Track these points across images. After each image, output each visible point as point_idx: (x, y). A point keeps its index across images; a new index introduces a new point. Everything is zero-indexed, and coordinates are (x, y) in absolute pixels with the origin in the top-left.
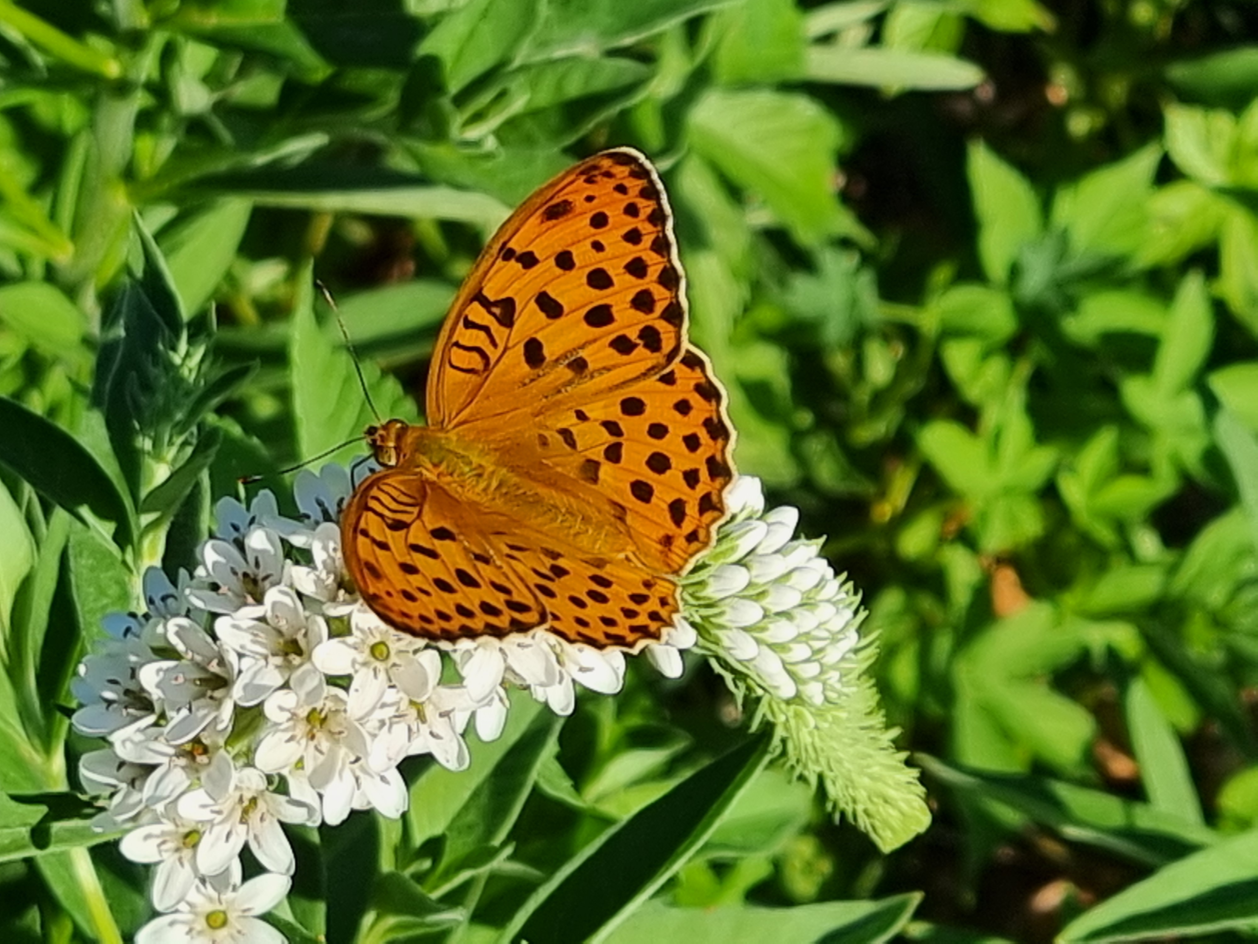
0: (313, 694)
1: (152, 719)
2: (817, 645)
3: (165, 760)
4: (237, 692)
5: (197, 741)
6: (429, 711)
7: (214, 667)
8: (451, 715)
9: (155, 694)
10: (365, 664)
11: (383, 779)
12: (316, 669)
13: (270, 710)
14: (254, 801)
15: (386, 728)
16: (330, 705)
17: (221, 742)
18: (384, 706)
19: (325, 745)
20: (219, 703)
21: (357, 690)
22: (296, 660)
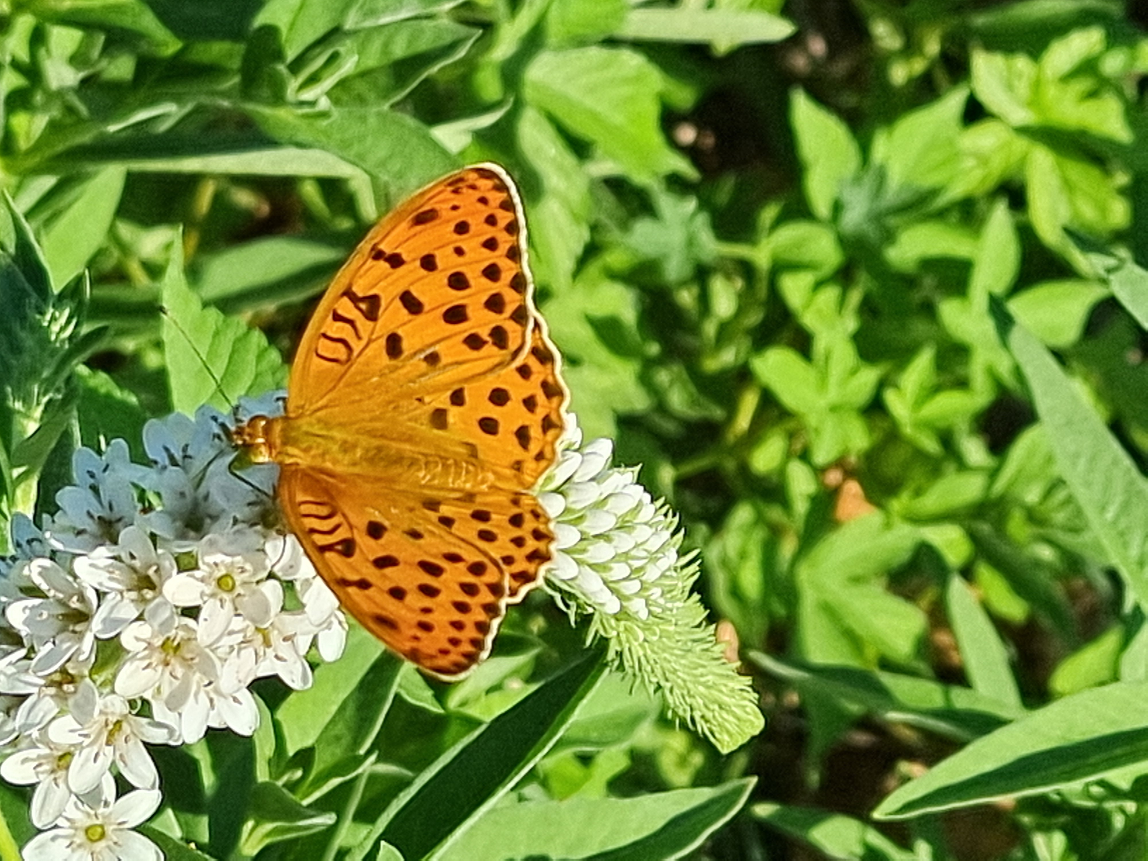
0: (166, 625)
1: (23, 652)
2: (636, 564)
3: (35, 690)
4: (96, 625)
5: (63, 671)
6: (274, 637)
7: (74, 603)
8: (295, 640)
9: (24, 631)
10: (213, 595)
11: (235, 700)
12: (166, 603)
13: (127, 641)
14: (118, 723)
15: (235, 652)
16: (181, 633)
17: (86, 672)
18: (231, 633)
19: (179, 672)
20: (80, 636)
21: (206, 620)
22: (149, 594)
